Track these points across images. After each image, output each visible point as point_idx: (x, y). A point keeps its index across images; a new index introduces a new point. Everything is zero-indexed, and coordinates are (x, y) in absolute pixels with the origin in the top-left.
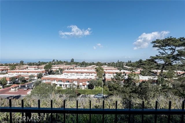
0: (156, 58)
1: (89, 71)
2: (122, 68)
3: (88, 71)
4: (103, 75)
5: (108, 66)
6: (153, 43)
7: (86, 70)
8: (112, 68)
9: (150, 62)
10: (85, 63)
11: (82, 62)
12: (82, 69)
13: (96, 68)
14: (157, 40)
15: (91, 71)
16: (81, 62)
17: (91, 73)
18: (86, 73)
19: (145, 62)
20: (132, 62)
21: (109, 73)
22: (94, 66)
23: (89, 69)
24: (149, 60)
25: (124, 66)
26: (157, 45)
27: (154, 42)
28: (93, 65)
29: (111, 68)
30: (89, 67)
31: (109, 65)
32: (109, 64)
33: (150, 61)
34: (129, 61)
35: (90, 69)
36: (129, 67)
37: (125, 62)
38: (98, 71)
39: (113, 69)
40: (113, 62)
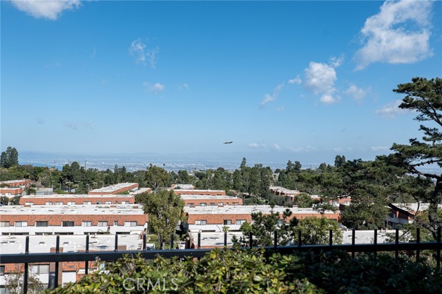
0: (413, 154)
1: (107, 212)
2: (263, 196)
3: (99, 212)
4: (178, 232)
5: (197, 186)
6: (402, 91)
7: (89, 209)
8: (219, 197)
9: (393, 167)
10: (82, 170)
11: (66, 168)
12: (65, 201)
13: (139, 199)
14: (415, 80)
15: (115, 211)
16: (60, 166)
17: (119, 220)
18: (92, 220)
19: (372, 169)
20: (302, 168)
21: (206, 219)
22: (127, 185)
23: (103, 201)
24: (388, 160)
25: (272, 187)
26: (415, 98)
27: (403, 89)
28: (123, 180)
29: (213, 194)
30: (103, 189)
31: (203, 180)
32: (200, 176)
33: (392, 164)
34: (289, 163)
35: (108, 200)
36: (293, 192)
37: (273, 169)
38: (156, 213)
39: (220, 201)
40: (221, 170)
